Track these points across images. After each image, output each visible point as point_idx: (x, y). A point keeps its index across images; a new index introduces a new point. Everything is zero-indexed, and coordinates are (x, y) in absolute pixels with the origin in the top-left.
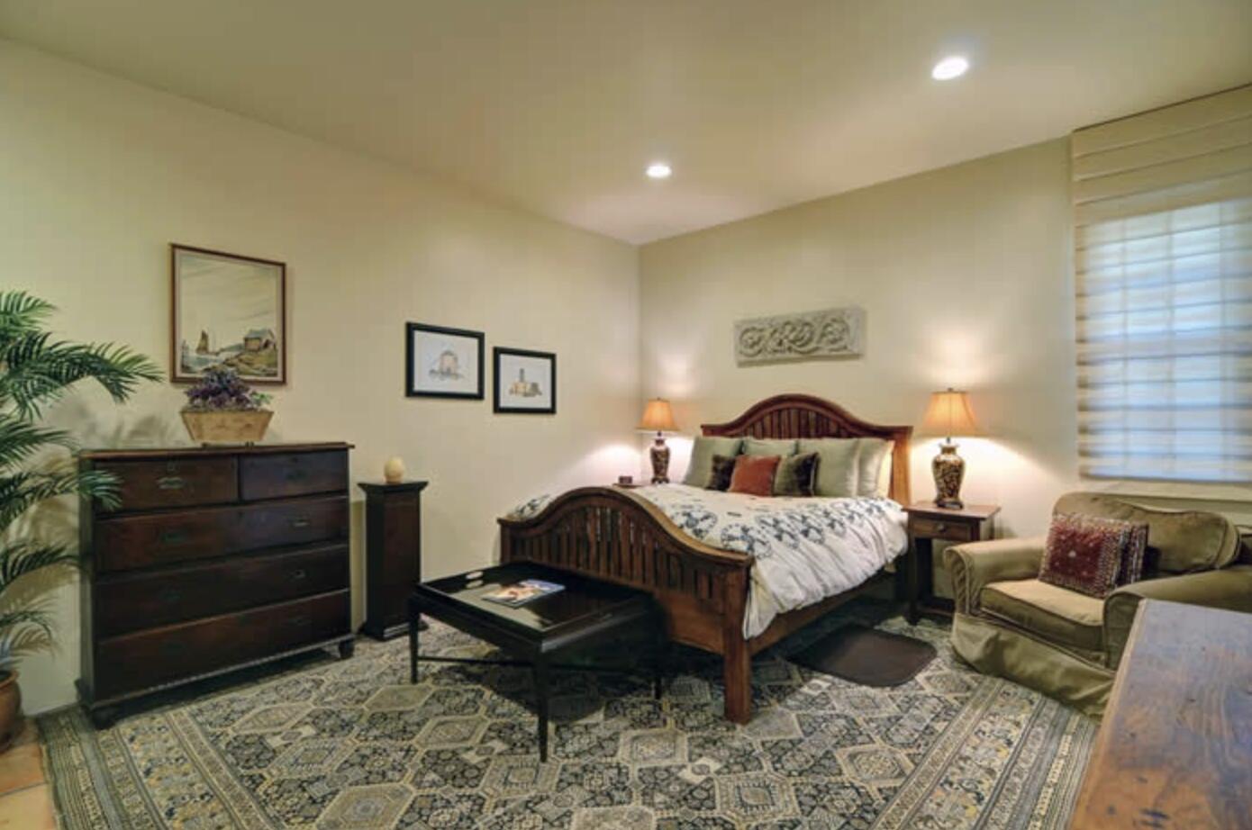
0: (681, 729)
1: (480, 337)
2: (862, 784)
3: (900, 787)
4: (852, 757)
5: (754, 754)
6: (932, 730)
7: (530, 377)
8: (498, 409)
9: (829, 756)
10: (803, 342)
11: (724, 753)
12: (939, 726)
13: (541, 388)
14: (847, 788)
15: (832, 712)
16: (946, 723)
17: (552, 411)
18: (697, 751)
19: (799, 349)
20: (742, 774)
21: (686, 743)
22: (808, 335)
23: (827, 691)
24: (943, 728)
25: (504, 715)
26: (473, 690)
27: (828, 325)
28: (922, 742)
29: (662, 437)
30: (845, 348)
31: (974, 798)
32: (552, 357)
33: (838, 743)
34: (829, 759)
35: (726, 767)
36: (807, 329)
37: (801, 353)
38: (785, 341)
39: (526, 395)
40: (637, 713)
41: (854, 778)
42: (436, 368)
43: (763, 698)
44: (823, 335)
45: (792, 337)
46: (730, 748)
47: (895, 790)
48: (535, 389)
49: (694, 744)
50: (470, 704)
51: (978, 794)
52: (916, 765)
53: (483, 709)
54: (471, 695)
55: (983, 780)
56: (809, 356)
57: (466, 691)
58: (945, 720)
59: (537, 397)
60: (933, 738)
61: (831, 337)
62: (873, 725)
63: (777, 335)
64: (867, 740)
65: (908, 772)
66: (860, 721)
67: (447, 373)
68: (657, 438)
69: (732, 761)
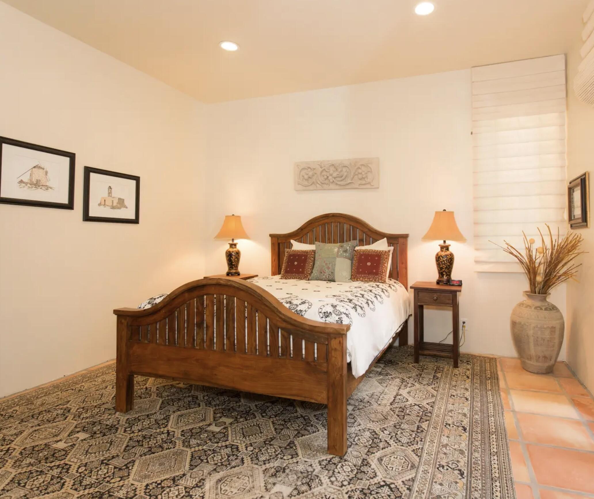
0: (257, 464)
1: (72, 156)
2: (391, 481)
3: (415, 477)
4: (380, 460)
5: (314, 473)
6: (421, 429)
7: (117, 194)
8: (87, 218)
9: (365, 463)
10: (343, 178)
11: (292, 477)
12: (424, 425)
13: (126, 203)
14: (383, 486)
15: (360, 428)
16: (428, 422)
17: (136, 221)
18: (272, 480)
19: (339, 183)
20: (309, 492)
21: (262, 475)
22: (345, 174)
23: (352, 412)
24: (427, 425)
25: (91, 486)
26: (58, 466)
27: (359, 168)
28: (419, 439)
29: (235, 242)
30: (369, 183)
31: (458, 474)
32: (137, 179)
33: (368, 451)
34: (366, 465)
35: (296, 489)
36: (344, 169)
37: (340, 185)
38: (330, 177)
39: (113, 208)
40: (217, 458)
41: (385, 477)
42: (26, 179)
43: (312, 426)
44: (355, 175)
45: (335, 175)
46: (296, 473)
47: (413, 480)
48: (121, 203)
49: (268, 475)
50: (55, 481)
51: (460, 470)
52: (420, 457)
53: (69, 482)
54: (56, 472)
55: (460, 460)
56: (345, 187)
57: (51, 468)
58: (426, 421)
59: (123, 209)
60: (424, 434)
61: (360, 176)
62: (387, 432)
63: (324, 173)
64: (386, 445)
65: (416, 464)
66: (377, 430)
67: (37, 185)
68: (231, 242)
69: (299, 483)
